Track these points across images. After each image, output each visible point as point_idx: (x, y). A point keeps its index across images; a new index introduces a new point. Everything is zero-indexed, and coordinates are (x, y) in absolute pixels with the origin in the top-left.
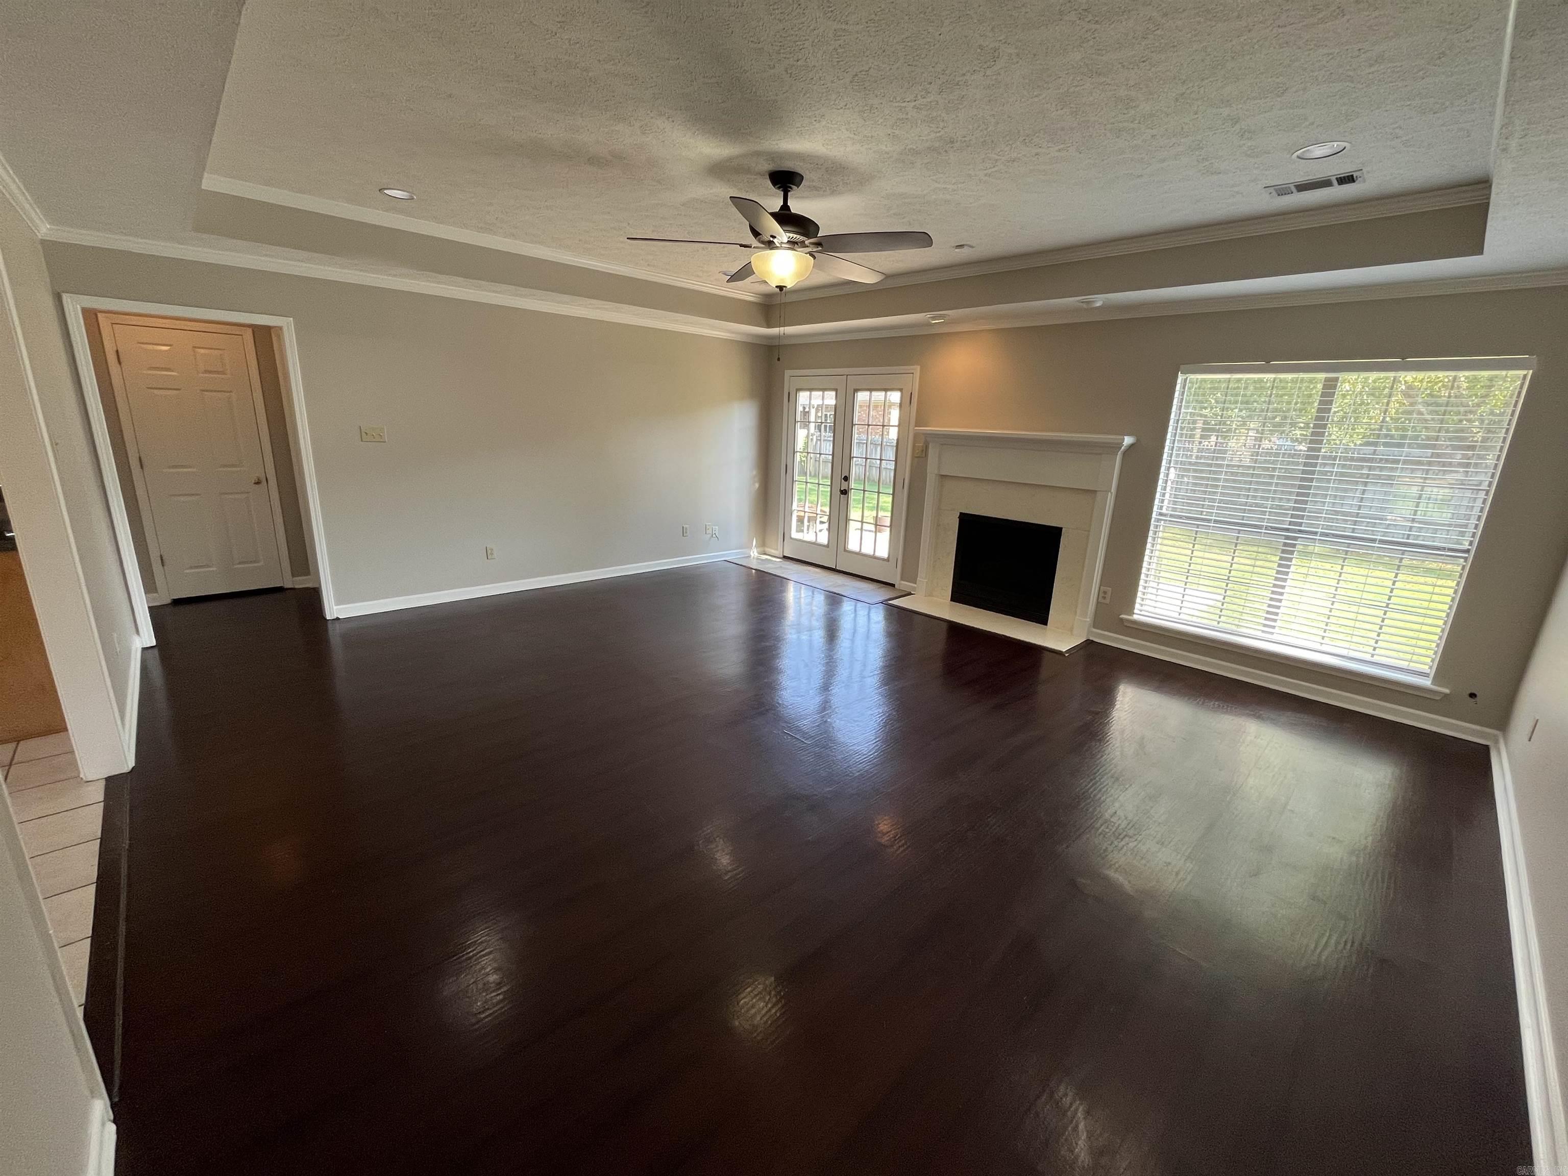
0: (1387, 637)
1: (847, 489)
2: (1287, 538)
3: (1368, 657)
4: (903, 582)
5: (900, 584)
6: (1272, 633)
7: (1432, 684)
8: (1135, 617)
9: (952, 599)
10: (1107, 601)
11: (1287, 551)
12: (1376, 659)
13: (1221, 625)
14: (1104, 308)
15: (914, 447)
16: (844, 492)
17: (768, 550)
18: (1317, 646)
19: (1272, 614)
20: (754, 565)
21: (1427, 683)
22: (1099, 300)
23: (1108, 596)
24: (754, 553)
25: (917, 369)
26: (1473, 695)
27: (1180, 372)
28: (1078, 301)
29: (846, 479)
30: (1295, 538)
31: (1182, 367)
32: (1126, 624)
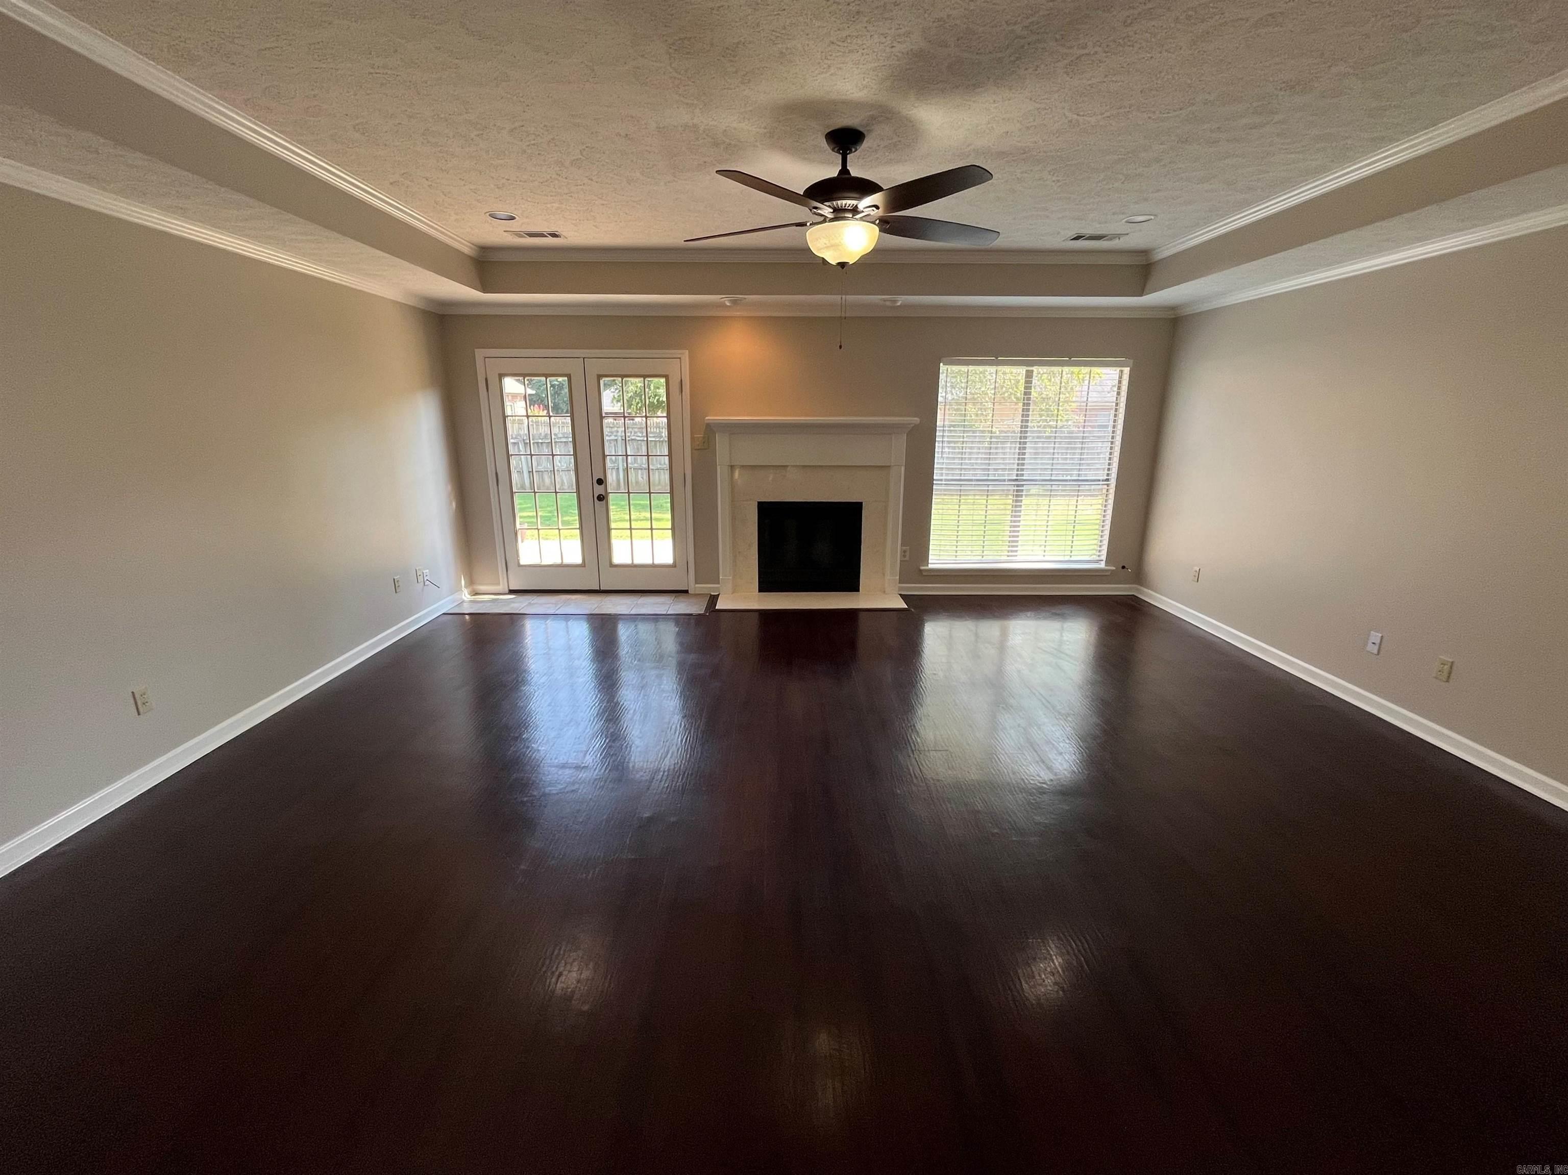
0: (1079, 543)
1: (604, 494)
2: (1018, 486)
3: (1067, 558)
4: (697, 585)
5: (695, 588)
6: (1016, 556)
7: (1106, 566)
8: (930, 566)
9: (761, 590)
10: (907, 558)
11: (1018, 495)
12: (1073, 558)
13: (984, 558)
14: (904, 306)
15: (693, 439)
16: (601, 498)
17: (482, 588)
18: (1041, 558)
19: (1013, 543)
20: (467, 609)
21: (1102, 565)
22: (901, 300)
23: (908, 554)
24: (466, 596)
25: (685, 355)
26: (1123, 567)
27: (941, 364)
28: (881, 300)
29: (600, 482)
30: (1023, 485)
31: (944, 359)
32: (924, 574)
